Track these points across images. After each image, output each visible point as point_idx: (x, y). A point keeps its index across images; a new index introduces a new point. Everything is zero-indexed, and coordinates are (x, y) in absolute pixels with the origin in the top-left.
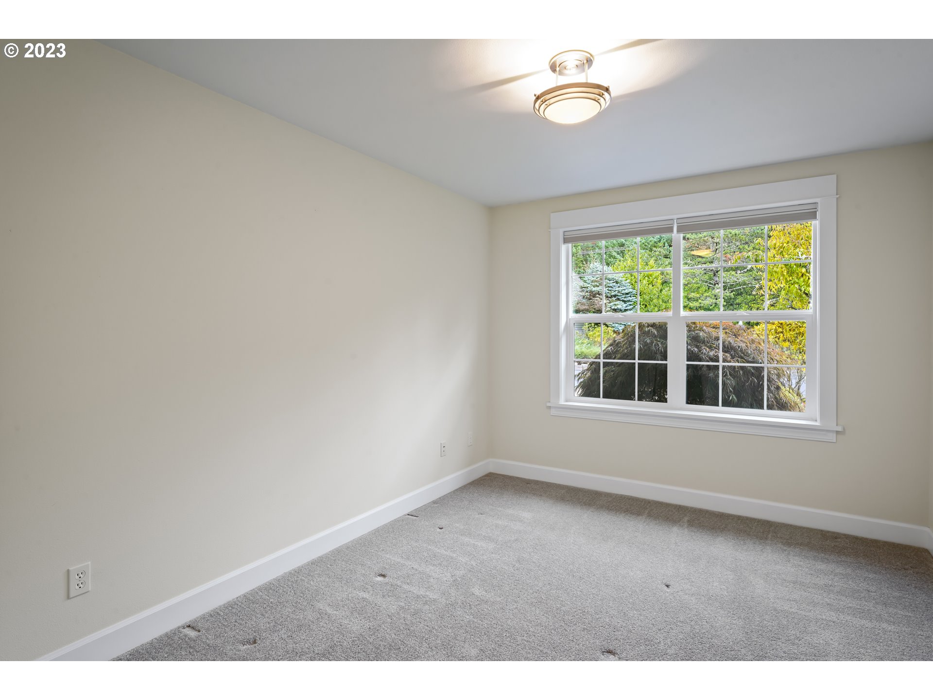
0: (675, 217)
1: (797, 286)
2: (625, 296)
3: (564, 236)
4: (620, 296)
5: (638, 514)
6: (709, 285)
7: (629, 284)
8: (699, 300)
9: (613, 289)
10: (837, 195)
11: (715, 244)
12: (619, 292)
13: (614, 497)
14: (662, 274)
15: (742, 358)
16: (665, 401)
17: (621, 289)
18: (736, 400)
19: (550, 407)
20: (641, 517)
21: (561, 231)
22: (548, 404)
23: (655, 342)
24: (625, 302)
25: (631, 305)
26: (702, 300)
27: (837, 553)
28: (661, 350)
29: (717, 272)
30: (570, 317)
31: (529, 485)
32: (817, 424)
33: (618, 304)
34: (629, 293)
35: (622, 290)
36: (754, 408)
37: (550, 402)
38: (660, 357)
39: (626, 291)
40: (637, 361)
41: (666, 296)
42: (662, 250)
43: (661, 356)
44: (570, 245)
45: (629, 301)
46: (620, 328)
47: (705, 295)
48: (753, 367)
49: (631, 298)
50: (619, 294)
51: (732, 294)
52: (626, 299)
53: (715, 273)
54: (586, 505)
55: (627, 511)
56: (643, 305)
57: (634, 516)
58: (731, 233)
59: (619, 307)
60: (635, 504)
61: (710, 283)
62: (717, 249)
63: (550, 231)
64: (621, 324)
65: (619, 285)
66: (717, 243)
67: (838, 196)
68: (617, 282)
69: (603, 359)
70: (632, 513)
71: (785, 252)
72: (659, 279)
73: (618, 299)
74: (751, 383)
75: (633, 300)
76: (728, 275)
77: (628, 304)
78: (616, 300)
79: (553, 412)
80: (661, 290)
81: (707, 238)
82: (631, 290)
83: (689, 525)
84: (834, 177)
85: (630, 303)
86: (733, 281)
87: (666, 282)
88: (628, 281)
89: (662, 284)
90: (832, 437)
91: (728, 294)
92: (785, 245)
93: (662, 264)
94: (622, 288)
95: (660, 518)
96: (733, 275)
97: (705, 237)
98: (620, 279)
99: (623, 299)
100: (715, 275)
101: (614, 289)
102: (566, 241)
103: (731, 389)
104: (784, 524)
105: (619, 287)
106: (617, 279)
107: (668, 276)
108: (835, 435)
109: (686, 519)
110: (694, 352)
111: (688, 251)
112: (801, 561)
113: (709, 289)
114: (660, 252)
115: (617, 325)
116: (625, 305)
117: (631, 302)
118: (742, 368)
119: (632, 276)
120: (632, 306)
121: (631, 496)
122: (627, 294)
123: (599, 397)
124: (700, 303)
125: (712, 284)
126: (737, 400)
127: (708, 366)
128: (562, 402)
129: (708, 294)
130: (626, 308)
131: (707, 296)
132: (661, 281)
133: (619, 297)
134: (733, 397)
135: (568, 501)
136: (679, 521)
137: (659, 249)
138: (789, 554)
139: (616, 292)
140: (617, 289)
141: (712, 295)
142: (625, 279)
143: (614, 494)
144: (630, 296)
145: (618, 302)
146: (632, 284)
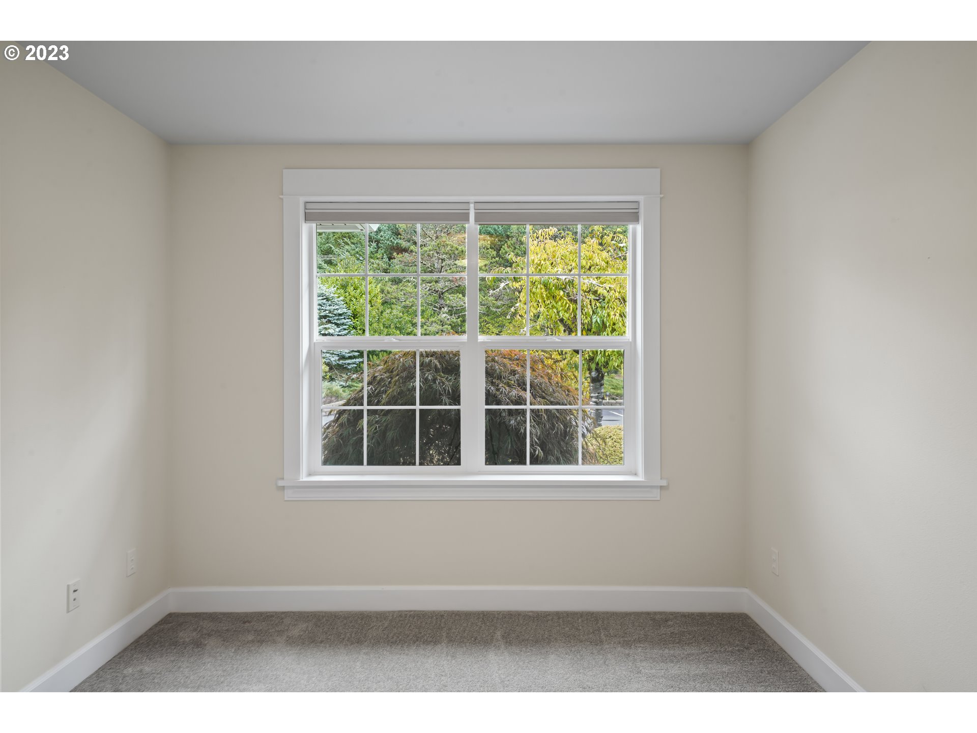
0: (472, 199)
1: (555, 310)
2: (337, 318)
3: (306, 209)
4: (331, 317)
5: (433, 641)
6: (434, 309)
7: (343, 303)
8: (424, 326)
9: (323, 308)
10: (661, 194)
11: (440, 260)
12: (330, 312)
13: (390, 618)
14: (382, 291)
15: (544, 398)
16: (459, 463)
17: (332, 308)
18: (542, 454)
19: (283, 488)
20: (439, 646)
21: (302, 200)
22: (281, 483)
23: (439, 378)
24: (337, 325)
25: (345, 329)
26: (428, 326)
27: (678, 643)
28: (449, 390)
29: (442, 294)
30: (315, 341)
31: (247, 624)
32: (640, 478)
33: (329, 328)
34: (343, 313)
35: (334, 309)
36: (561, 464)
37: (283, 479)
38: (447, 401)
39: (340, 312)
40: (418, 407)
41: (388, 320)
42: (380, 263)
43: (449, 398)
44: (314, 225)
45: (343, 324)
46: (332, 359)
47: (431, 320)
48: (557, 410)
49: (346, 321)
50: (330, 315)
51: (459, 320)
52: (339, 322)
53: (441, 295)
54: (352, 644)
55: (417, 640)
56: (360, 330)
57: (430, 647)
58: (457, 250)
59: (331, 331)
60: (424, 623)
61: (435, 307)
62: (442, 267)
63: (282, 199)
64: (333, 354)
65: (330, 302)
66: (442, 260)
67: (662, 196)
68: (327, 299)
69: (368, 405)
70: (426, 642)
71: (543, 271)
72: (379, 298)
73: (329, 322)
74: (558, 431)
75: (348, 324)
76: (455, 298)
77: (341, 327)
78: (326, 322)
79: (289, 495)
80: (382, 312)
81: (432, 252)
82: (345, 310)
83: (507, 642)
84: (659, 170)
85: (344, 327)
86: (459, 305)
87: (386, 302)
88: (342, 298)
89: (383, 304)
90: (656, 494)
91: (455, 320)
92: (542, 262)
93: (381, 280)
94: (334, 307)
95: (465, 641)
96: (460, 298)
97: (430, 251)
98: (332, 295)
99: (336, 321)
100: (440, 297)
101: (325, 308)
102: (308, 217)
103: (536, 439)
104: (607, 613)
105: (330, 305)
106: (327, 294)
107: (389, 296)
108: (659, 490)
109: (499, 634)
110: (491, 391)
111: (411, 266)
112: (652, 668)
113: (434, 313)
114: (378, 265)
115: (328, 355)
116: (338, 330)
117: (345, 325)
118: (547, 411)
119: (346, 292)
120: (347, 331)
121: (415, 611)
122: (340, 315)
123: (361, 463)
124: (426, 330)
125: (437, 308)
126: (544, 454)
127: (510, 410)
128: (304, 478)
129: (434, 319)
130: (340, 334)
131: (432, 322)
132: (381, 301)
133: (330, 319)
134: (539, 451)
135: (321, 642)
136: (492, 640)
137: (377, 261)
138: (635, 660)
139: (327, 312)
140: (328, 308)
141: (438, 320)
142: (338, 295)
143: (389, 612)
144: (344, 318)
145: (329, 326)
146: (346, 303)
